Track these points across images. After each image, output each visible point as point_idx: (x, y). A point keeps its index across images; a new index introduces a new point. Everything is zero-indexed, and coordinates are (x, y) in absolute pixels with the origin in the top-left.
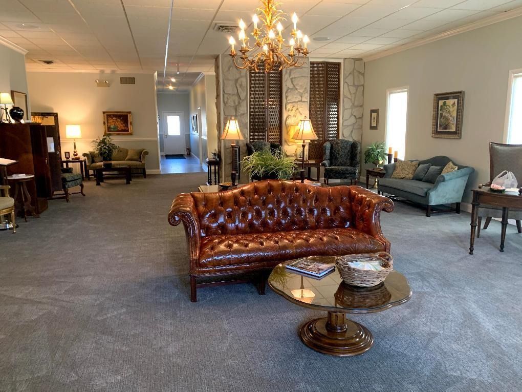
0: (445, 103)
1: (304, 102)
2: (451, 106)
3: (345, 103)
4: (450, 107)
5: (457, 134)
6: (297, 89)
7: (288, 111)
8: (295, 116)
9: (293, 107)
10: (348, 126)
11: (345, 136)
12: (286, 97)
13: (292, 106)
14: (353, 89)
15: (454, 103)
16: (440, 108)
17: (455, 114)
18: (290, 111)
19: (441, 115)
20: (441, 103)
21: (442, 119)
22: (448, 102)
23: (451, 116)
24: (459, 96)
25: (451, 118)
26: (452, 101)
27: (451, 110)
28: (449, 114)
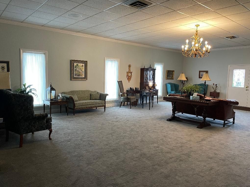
0: (77, 65)
2: (81, 67)
5: (86, 78)
16: (75, 67)
17: (83, 70)
19: (76, 70)
20: (75, 64)
21: (76, 72)
22: (79, 64)
23: (81, 71)
24: (85, 63)
25: (81, 72)
26: (82, 64)
27: (81, 68)
28: (80, 70)
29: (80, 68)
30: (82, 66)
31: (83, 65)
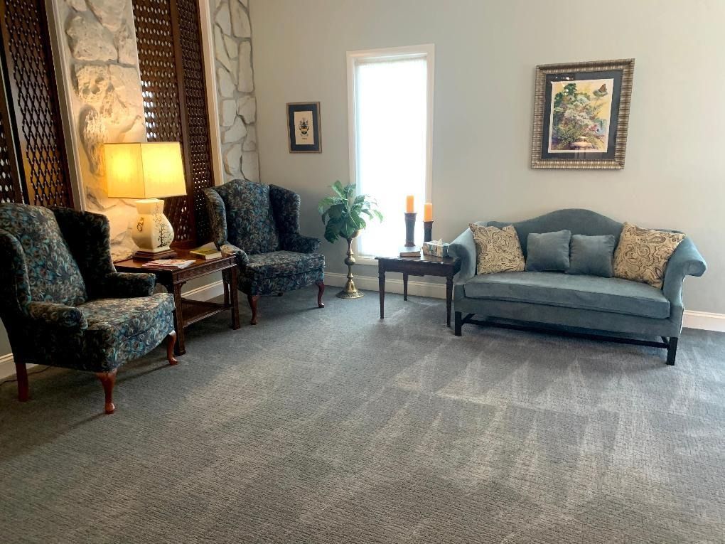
0: (571, 89)
1: (125, 66)
2: (592, 96)
3: (221, 81)
4: (588, 98)
6: (99, 19)
7: (86, 91)
8: (109, 112)
9: (97, 81)
10: (232, 145)
11: (231, 171)
12: (71, 43)
13: (95, 77)
14: (232, 45)
15: (603, 89)
16: (553, 100)
17: (605, 114)
18: (91, 95)
19: (559, 117)
20: (558, 87)
21: (561, 126)
22: (581, 85)
23: (592, 119)
24: (620, 72)
25: (591, 124)
26: (596, 84)
27: (593, 103)
28: (584, 114)
29: (588, 102)
30: (595, 93)
31: (604, 87)
